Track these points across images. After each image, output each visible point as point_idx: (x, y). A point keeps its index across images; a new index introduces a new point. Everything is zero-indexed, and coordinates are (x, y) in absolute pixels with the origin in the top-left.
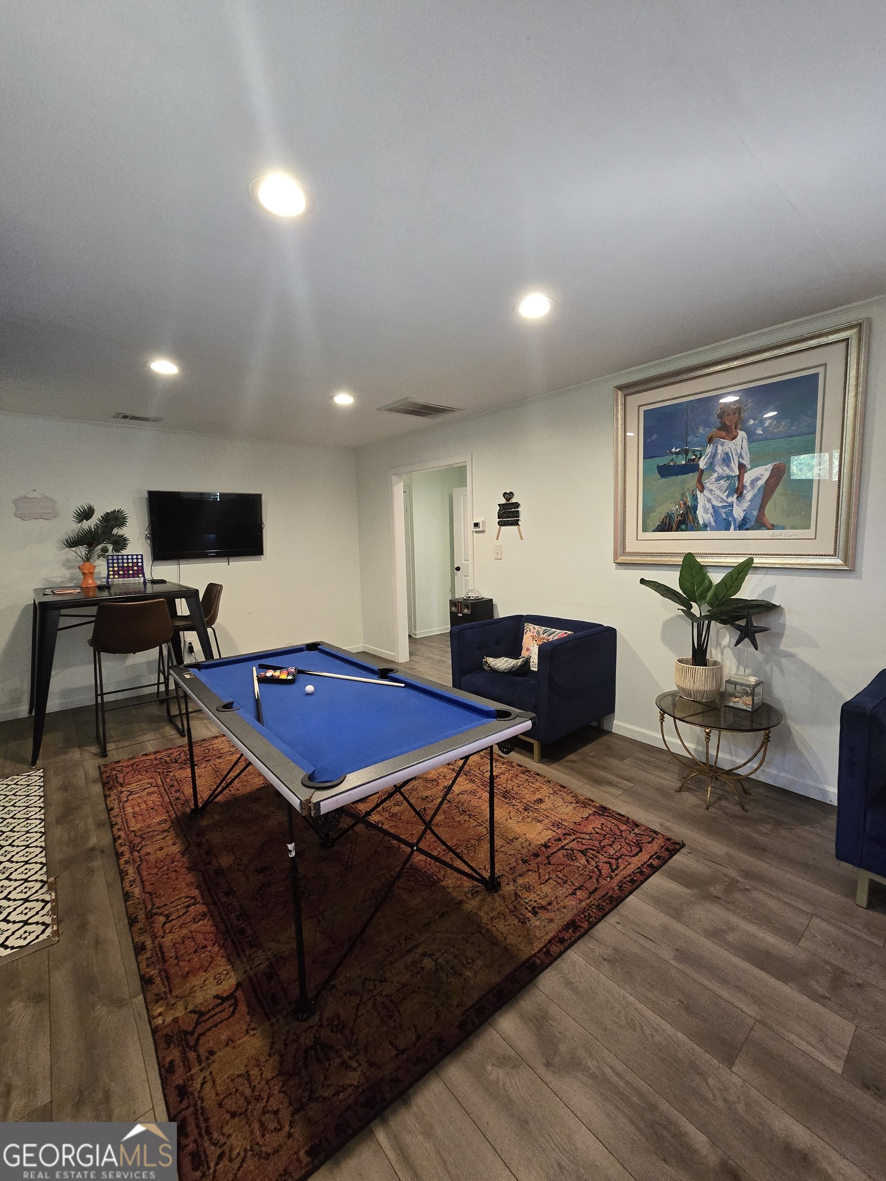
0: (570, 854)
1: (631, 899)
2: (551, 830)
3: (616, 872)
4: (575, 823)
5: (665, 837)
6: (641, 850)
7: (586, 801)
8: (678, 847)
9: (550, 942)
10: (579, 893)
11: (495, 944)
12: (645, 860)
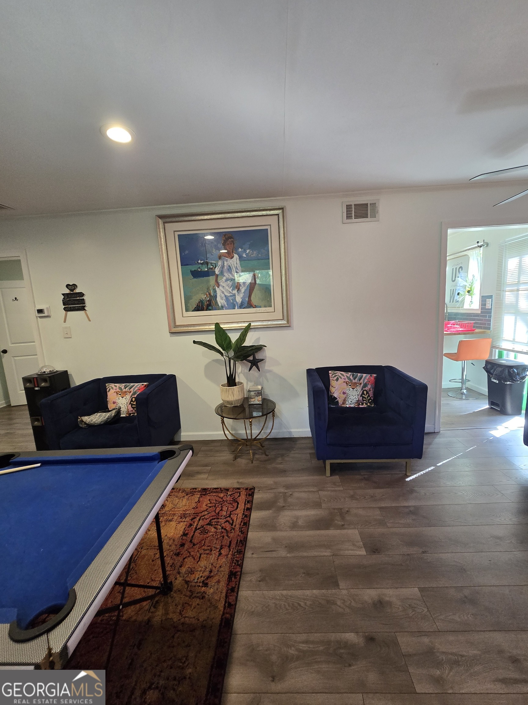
0: (203, 530)
1: (250, 534)
2: (181, 522)
3: (234, 524)
4: (194, 508)
5: (244, 489)
6: (238, 503)
7: (192, 490)
8: (253, 491)
9: (227, 596)
10: (223, 551)
11: (193, 630)
12: (243, 508)
